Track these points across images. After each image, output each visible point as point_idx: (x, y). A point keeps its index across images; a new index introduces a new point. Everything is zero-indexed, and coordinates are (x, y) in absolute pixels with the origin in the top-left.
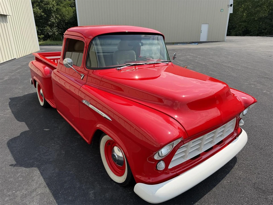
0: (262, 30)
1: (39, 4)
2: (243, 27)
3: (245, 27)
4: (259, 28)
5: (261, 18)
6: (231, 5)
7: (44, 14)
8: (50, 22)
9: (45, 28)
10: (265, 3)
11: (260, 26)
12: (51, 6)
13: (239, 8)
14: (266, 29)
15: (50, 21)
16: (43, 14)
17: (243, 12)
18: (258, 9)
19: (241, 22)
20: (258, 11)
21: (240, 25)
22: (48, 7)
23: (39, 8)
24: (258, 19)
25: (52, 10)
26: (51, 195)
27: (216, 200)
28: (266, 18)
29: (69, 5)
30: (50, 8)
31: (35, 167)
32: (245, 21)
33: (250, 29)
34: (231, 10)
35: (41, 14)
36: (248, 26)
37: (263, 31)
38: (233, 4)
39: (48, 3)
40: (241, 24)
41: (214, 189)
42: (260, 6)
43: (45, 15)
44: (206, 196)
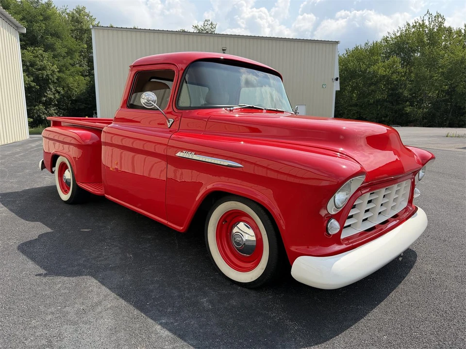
0: (381, 118)
1: (28, 69)
2: (354, 113)
3: (357, 113)
4: (378, 114)
5: (378, 101)
6: (337, 79)
7: (35, 84)
8: (45, 99)
9: (35, 107)
10: (381, 80)
11: (378, 112)
12: (49, 72)
13: (346, 86)
14: (387, 116)
15: (45, 96)
16: (33, 84)
17: (352, 92)
18: (373, 87)
19: (351, 106)
20: (373, 91)
21: (350, 110)
22: (43, 74)
23: (27, 75)
24: (374, 102)
25: (51, 79)
26: (132, 308)
27: (410, 298)
28: (385, 101)
29: (80, 74)
30: (47, 75)
31: (86, 275)
32: (356, 105)
33: (365, 116)
34: (337, 86)
35: (30, 84)
36: (362, 111)
37: (383, 119)
38: (339, 77)
39: (43, 68)
40: (351, 108)
41: (401, 286)
42: (375, 84)
43: (37, 87)
44: (393, 294)
